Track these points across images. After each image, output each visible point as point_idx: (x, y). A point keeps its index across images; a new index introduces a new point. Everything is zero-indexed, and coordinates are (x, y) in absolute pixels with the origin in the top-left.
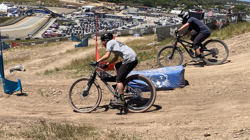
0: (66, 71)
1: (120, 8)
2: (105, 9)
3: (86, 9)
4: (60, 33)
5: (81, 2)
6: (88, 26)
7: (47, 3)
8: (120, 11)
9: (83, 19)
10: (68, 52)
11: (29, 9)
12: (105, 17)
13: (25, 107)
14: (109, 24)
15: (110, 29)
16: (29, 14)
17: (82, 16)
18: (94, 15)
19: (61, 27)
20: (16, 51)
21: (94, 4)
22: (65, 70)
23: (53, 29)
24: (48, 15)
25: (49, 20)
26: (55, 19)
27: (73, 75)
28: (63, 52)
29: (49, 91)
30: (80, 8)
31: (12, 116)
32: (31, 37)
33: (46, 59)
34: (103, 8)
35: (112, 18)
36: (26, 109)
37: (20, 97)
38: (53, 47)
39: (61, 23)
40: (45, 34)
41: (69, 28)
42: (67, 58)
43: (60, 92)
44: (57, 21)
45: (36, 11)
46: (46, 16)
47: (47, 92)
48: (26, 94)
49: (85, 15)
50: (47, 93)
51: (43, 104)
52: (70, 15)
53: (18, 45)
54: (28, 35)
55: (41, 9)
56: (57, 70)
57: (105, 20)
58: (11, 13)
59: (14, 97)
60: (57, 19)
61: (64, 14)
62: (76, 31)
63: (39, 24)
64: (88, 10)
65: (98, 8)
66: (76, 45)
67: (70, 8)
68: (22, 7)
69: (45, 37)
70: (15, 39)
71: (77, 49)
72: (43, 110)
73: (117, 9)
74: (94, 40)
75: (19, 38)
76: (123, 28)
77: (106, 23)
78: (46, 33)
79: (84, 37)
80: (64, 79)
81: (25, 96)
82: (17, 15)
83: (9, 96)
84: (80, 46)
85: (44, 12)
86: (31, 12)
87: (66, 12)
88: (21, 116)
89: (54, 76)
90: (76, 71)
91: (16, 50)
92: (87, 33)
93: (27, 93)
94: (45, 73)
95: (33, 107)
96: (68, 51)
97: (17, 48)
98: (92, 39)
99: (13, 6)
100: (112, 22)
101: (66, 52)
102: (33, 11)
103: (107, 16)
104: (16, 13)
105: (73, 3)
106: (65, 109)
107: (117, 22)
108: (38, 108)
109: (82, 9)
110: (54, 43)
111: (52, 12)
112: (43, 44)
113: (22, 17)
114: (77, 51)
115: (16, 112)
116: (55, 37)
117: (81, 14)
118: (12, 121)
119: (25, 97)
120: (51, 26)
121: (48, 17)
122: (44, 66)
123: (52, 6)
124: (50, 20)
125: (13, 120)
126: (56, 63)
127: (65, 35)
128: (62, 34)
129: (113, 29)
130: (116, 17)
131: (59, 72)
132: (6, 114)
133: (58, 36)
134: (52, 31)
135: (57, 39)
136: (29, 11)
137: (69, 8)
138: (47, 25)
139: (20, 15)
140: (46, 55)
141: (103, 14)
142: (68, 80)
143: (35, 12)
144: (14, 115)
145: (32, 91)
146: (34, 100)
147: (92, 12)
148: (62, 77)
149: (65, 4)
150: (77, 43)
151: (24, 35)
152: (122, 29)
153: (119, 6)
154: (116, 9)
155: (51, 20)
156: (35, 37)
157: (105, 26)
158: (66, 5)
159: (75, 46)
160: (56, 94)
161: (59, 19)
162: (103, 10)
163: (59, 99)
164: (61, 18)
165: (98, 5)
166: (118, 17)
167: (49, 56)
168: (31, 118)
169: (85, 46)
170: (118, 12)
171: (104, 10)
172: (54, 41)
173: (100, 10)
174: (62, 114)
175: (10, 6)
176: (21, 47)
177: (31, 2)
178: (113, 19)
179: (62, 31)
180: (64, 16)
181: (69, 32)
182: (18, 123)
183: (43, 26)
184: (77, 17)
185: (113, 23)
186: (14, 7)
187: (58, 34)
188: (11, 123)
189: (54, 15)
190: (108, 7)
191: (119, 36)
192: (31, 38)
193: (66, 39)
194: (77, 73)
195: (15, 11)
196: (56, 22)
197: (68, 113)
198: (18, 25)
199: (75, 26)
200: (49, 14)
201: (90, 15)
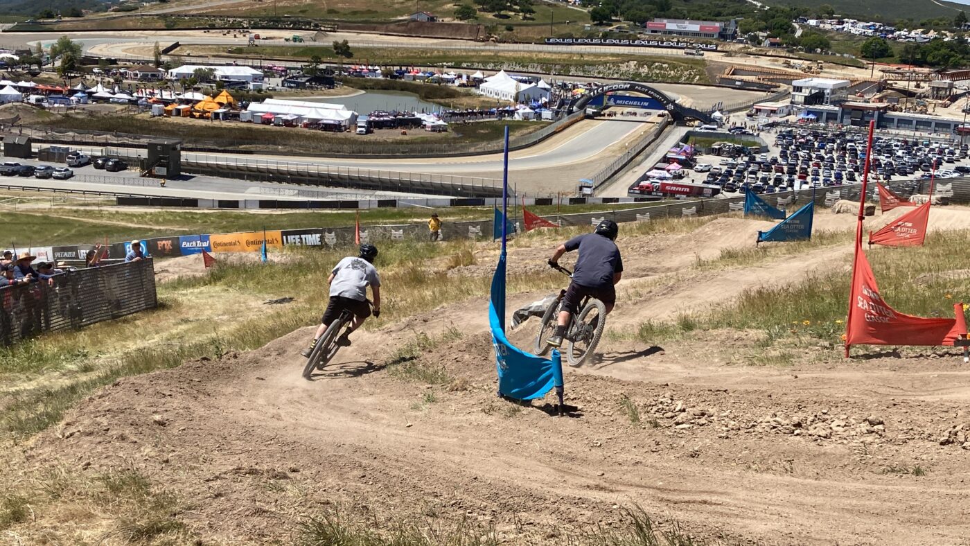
0: (723, 332)
1: (951, 87)
2: (890, 91)
3: (808, 91)
4: (699, 183)
5: (789, 65)
6: (811, 157)
7: (661, 68)
8: (954, 98)
9: (794, 129)
10: (729, 256)
11: (591, 90)
12: (884, 122)
13: (572, 459)
14: (900, 153)
15: (905, 173)
16: (590, 111)
17: (792, 118)
18: (840, 115)
19: (704, 160)
20: (537, 245)
21: (844, 72)
22: (716, 327)
23: (674, 167)
24: (659, 116)
25: (659, 134)
26: (682, 131)
27: (752, 352)
28: (710, 259)
29: (660, 406)
30: (783, 87)
31: (527, 486)
32: (591, 195)
33: (642, 280)
34: (881, 86)
35: (917, 130)
36: (575, 467)
37: (555, 418)
38: (671, 236)
39: (706, 143)
40: (642, 187)
41: (733, 166)
42: (726, 280)
43: (703, 414)
44: (691, 138)
45: (617, 98)
46: (650, 119)
47: (655, 409)
48: (575, 409)
49: (801, 116)
50: (653, 414)
51: (636, 455)
52: (744, 113)
53: (544, 222)
54: (581, 188)
55: (637, 91)
56: (687, 325)
57: (884, 134)
58: (527, 104)
59: (534, 416)
60: (691, 129)
61: (721, 111)
62: (761, 175)
63: (623, 148)
64: (817, 97)
65: (858, 87)
66: (760, 233)
67: (746, 86)
68: (568, 83)
69: (640, 196)
70: (532, 202)
71: (765, 249)
72: (636, 480)
73: (942, 93)
74: (836, 216)
75: (545, 196)
76: (959, 169)
77: (889, 150)
78: (643, 183)
79: (794, 202)
80: (711, 364)
81: (572, 416)
82: (547, 114)
83: (515, 411)
84: (776, 235)
85: (646, 104)
86: (598, 104)
87: (727, 104)
88: (558, 491)
89: (675, 347)
90: (762, 334)
91: (536, 242)
92: (805, 187)
93: (579, 407)
94: (641, 334)
95: (601, 462)
96: (729, 252)
97: (540, 233)
98: (829, 210)
99: (538, 80)
100: (916, 144)
101: (722, 258)
102: (606, 98)
103: (896, 121)
104: (545, 106)
105: (758, 69)
106: (722, 484)
107: (934, 146)
108: (617, 467)
109: (791, 90)
110: (676, 220)
111: (673, 102)
112: (635, 224)
113: (566, 120)
114: (765, 255)
115: (539, 476)
116: (678, 196)
117: (786, 111)
118: (526, 509)
119: (571, 421)
120: (665, 157)
121: (660, 120)
122: (636, 307)
123: (676, 81)
124: (663, 134)
125: (531, 504)
126: (681, 297)
127: (716, 192)
128: (706, 185)
129: (918, 174)
130: (933, 125)
131: (693, 333)
132: (503, 478)
133: (688, 194)
134: (668, 175)
135: (689, 206)
136: (591, 97)
137: (740, 89)
138: (653, 151)
139: (557, 113)
140: (643, 265)
141: (876, 112)
142: (731, 371)
143: (612, 102)
144: (535, 486)
145: (598, 399)
146: (604, 437)
147: (834, 103)
148: (706, 355)
149: (727, 71)
150: (767, 226)
151: (565, 188)
152: (956, 175)
153: (948, 81)
154: (937, 93)
155: (670, 132)
156: (605, 195)
157: (883, 159)
158: (730, 77)
159: (757, 236)
160: (688, 421)
161: (697, 129)
162: (878, 95)
163: (700, 443)
164: (708, 126)
165: (861, 75)
166: (942, 125)
167: (654, 270)
168: (595, 506)
169: (798, 239)
170: (945, 106)
171: (885, 97)
172: (676, 212)
173: (866, 97)
174: (711, 504)
175: (525, 82)
176: (556, 232)
177: (601, 68)
178: (918, 134)
179: (705, 176)
180: (721, 119)
181: (732, 179)
182: (547, 519)
183: (638, 154)
184: (770, 121)
185: (920, 150)
186: (542, 84)
187: (691, 187)
188: (524, 515)
189: (680, 115)
190: (901, 84)
191: (944, 202)
192: (590, 200)
193: (723, 208)
194: (765, 344)
195: (544, 100)
196: (685, 139)
197: (735, 506)
198: (548, 151)
199: (758, 158)
200: (661, 112)
201: (825, 115)
